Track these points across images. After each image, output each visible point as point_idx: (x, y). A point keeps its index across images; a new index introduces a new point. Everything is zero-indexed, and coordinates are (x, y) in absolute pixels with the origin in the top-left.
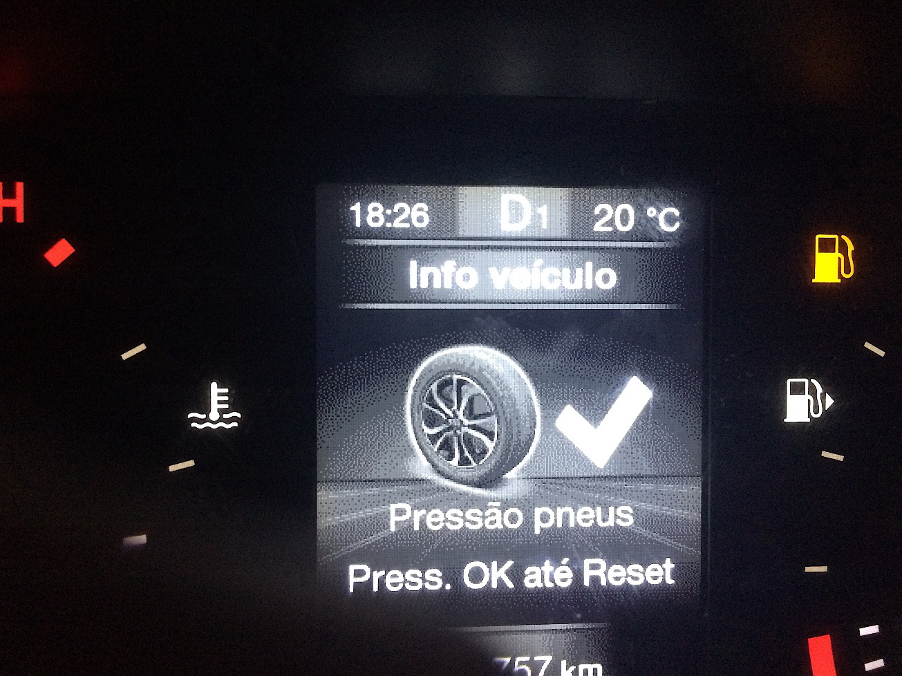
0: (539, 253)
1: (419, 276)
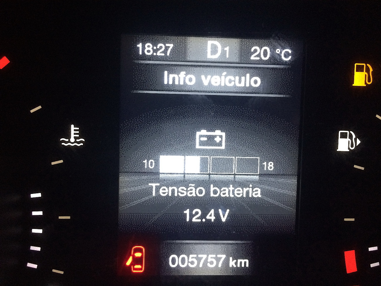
0: (224, 69)
1: (168, 78)
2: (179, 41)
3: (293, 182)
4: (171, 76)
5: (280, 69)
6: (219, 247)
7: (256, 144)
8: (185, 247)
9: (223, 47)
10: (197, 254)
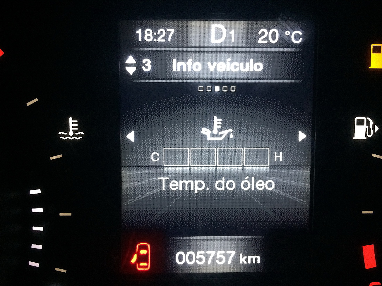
2: (180, 26)
3: (306, 173)
5: (290, 52)
6: (228, 242)
7: (266, 134)
8: (192, 243)
9: (228, 29)
10: (205, 251)
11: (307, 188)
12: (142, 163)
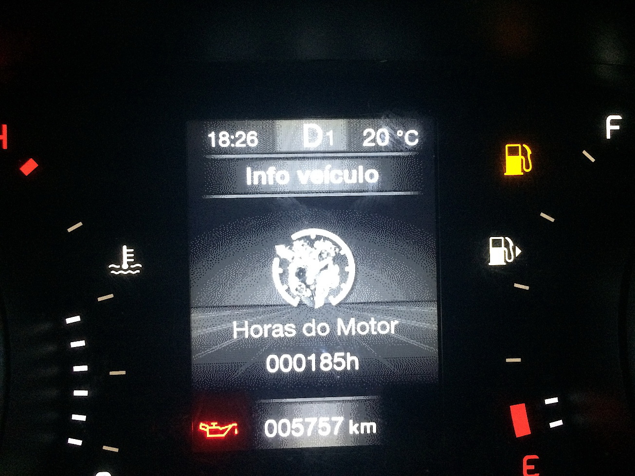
0: (328, 161)
1: (253, 177)
2: (264, 126)
3: (432, 310)
4: (256, 174)
6: (334, 405)
7: (377, 261)
8: (285, 407)
9: (325, 130)
10: (304, 418)
11: (434, 331)
12: (217, 303)
